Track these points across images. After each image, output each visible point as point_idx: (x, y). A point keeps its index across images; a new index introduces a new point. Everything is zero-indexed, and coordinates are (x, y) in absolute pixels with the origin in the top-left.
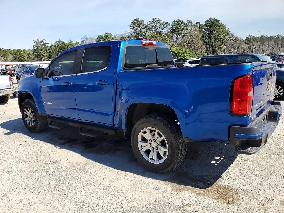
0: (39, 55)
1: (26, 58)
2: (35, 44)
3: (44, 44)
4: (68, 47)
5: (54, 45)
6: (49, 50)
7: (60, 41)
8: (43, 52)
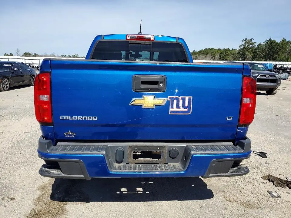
0: (243, 55)
1: (230, 57)
2: (243, 43)
3: (252, 44)
4: (278, 46)
5: (262, 44)
6: (255, 49)
7: (270, 39)
8: (248, 52)
